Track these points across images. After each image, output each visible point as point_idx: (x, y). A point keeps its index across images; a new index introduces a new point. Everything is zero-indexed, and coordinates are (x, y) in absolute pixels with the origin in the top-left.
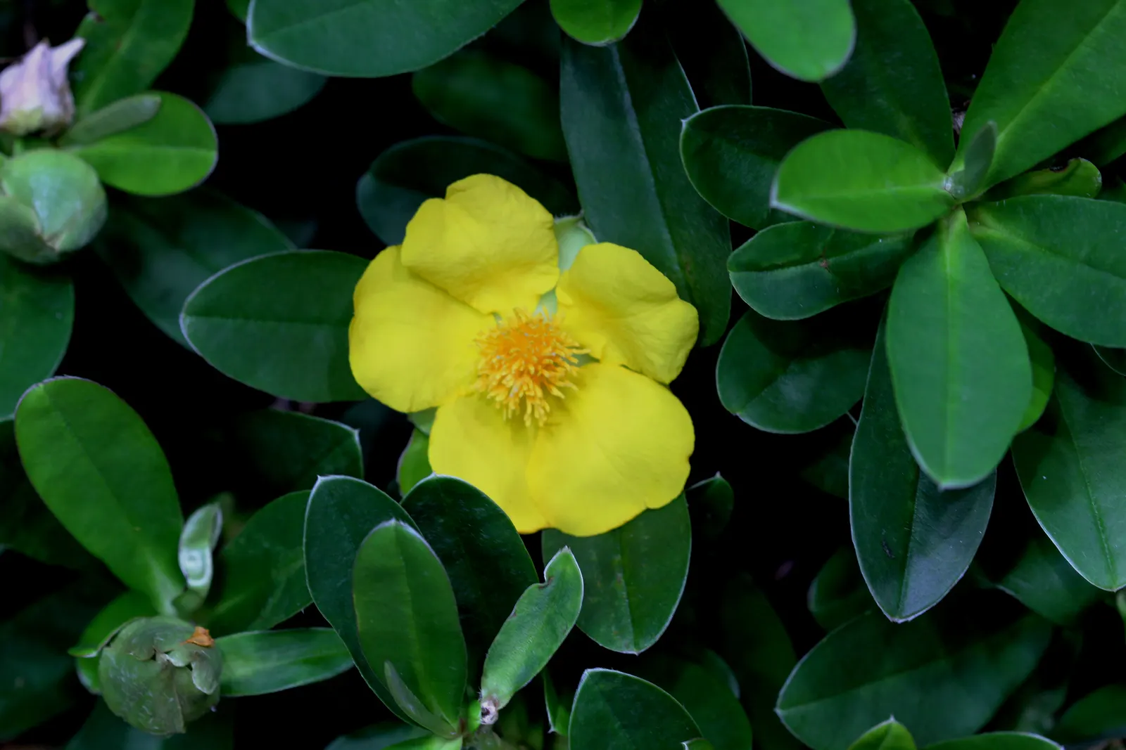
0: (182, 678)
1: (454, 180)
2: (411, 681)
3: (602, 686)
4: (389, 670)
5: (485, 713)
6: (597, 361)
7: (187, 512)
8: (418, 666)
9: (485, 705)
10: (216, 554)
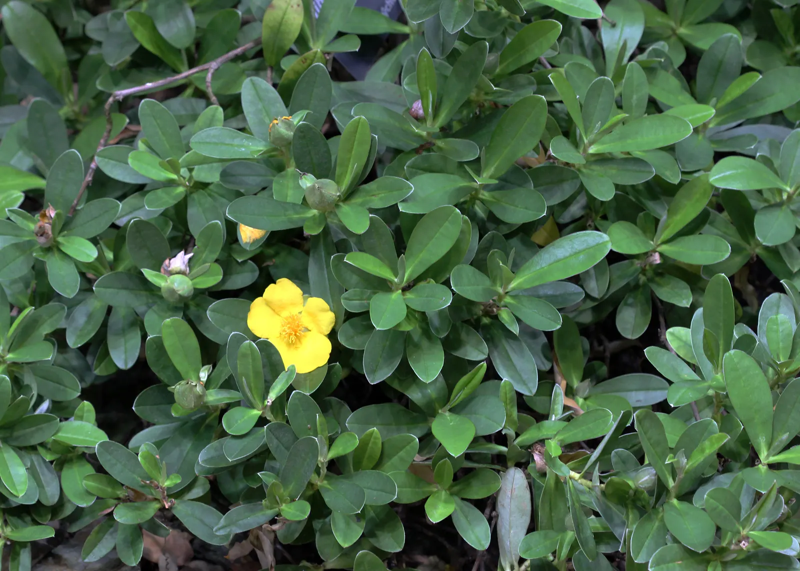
0: (194, 389)
1: (279, 279)
2: (250, 390)
3: (298, 396)
4: (244, 379)
5: (268, 402)
6: (310, 331)
7: (203, 365)
8: (252, 385)
9: (268, 400)
10: (209, 376)
